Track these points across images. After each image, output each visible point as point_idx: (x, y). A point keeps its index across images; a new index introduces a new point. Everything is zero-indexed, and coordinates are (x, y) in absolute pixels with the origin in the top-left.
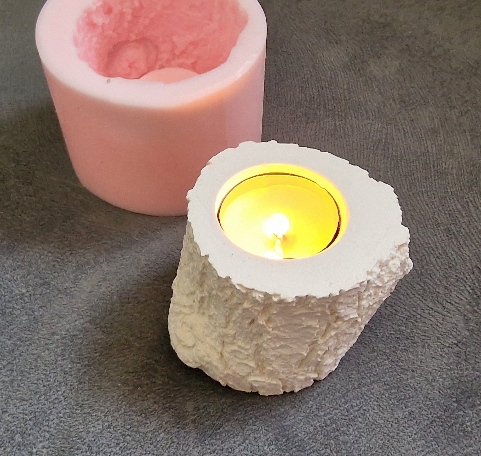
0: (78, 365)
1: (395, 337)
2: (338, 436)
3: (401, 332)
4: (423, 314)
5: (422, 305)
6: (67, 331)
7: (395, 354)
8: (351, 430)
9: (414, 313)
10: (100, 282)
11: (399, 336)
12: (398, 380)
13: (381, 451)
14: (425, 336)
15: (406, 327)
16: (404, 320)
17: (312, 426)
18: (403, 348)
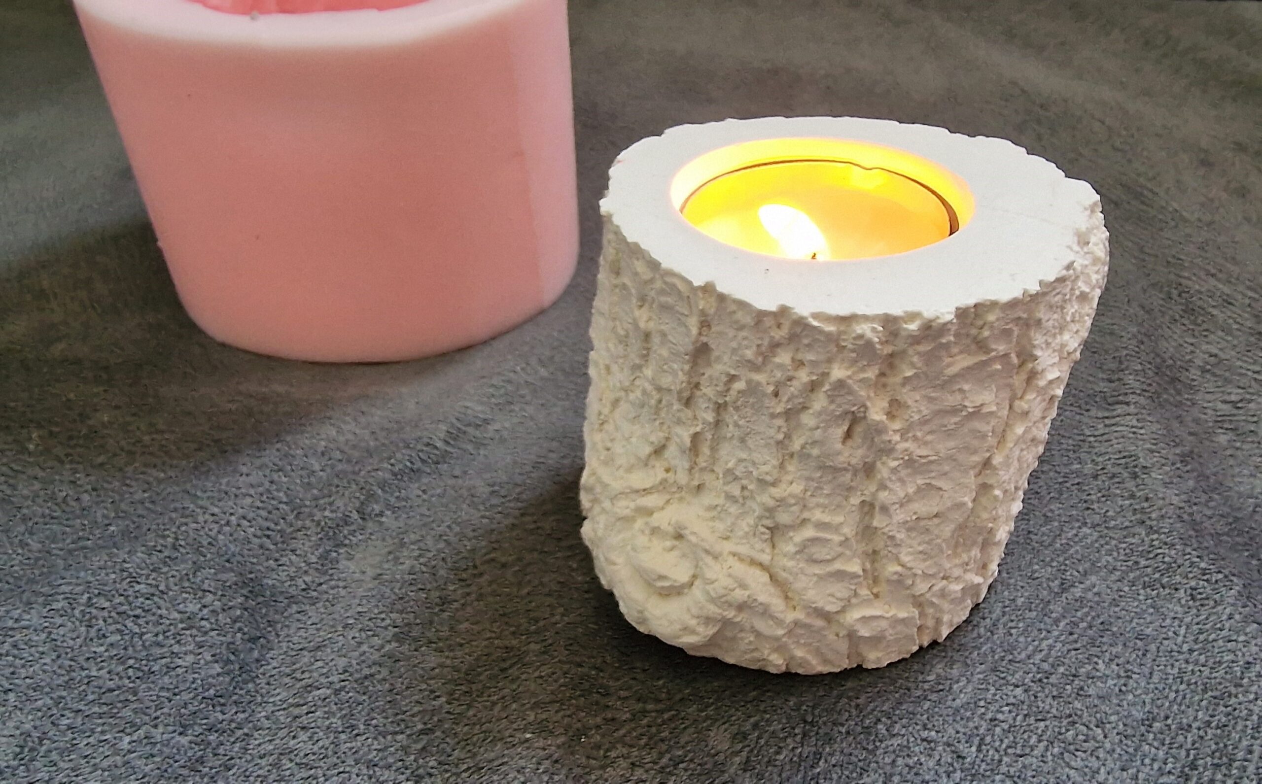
0: (399, 737)
1: (1073, 485)
2: (1082, 689)
3: (1078, 473)
4: (1096, 433)
5: (1085, 420)
6: (345, 671)
7: (1090, 511)
8: (1101, 666)
9: (1082, 438)
10: (390, 553)
11: (1077, 481)
12: (1128, 551)
13: (1183, 687)
14: (1124, 457)
15: (1080, 463)
16: (1071, 454)
17: (1017, 686)
18: (1099, 495)
